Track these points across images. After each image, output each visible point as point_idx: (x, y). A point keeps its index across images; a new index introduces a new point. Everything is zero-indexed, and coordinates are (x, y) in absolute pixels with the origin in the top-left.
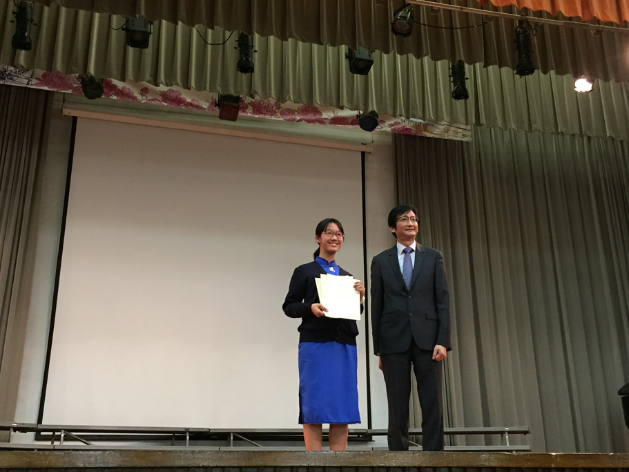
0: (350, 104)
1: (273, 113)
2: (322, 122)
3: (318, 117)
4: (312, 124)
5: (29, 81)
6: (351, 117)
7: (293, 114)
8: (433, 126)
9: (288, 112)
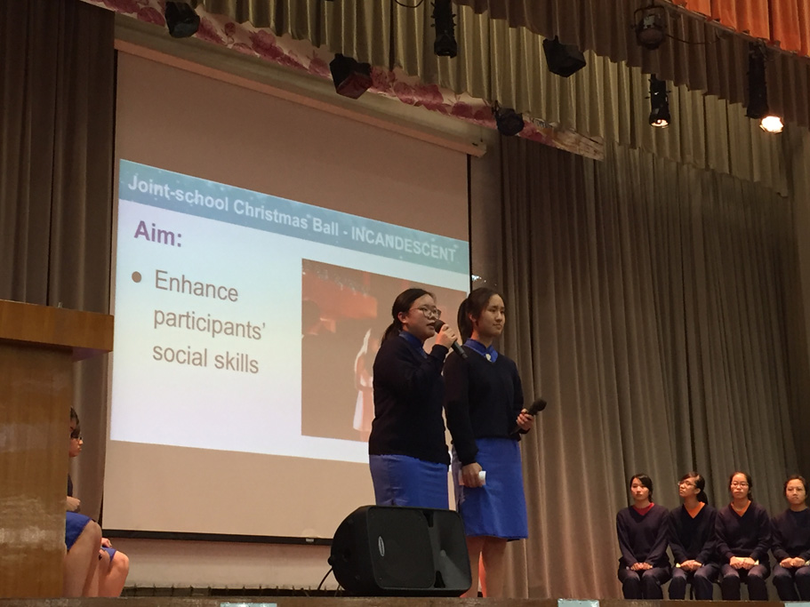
1: (386, 88)
2: (442, 109)
3: (438, 101)
4: (432, 111)
6: (476, 107)
7: (409, 93)
8: (564, 132)
9: (403, 88)
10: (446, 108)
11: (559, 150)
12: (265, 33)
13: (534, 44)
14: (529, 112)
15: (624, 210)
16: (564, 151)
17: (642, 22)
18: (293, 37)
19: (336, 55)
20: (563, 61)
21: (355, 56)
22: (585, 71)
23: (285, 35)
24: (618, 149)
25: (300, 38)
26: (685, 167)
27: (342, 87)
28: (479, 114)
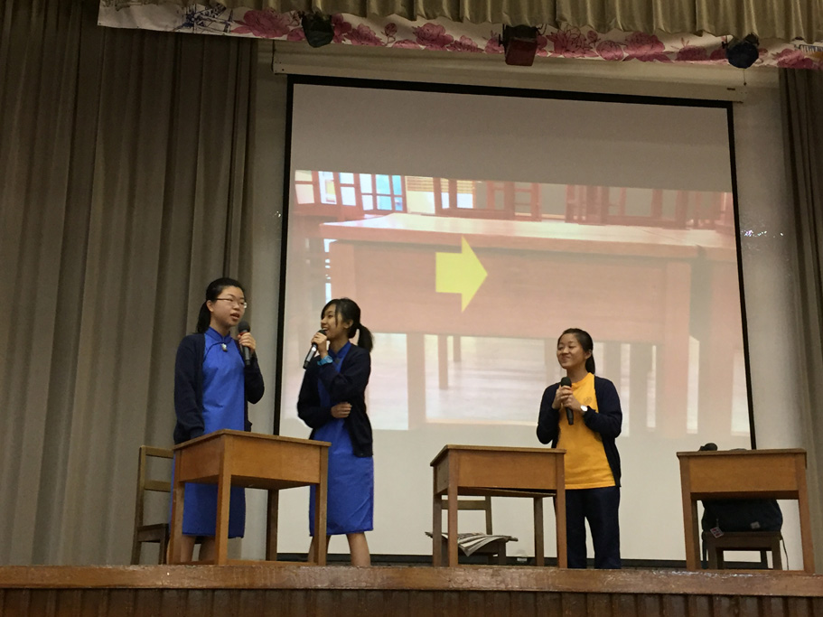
0: (713, 27)
1: (585, 49)
2: (663, 58)
3: (657, 50)
4: (648, 62)
5: (227, 27)
6: (711, 47)
7: (616, 49)
9: (609, 46)
10: (669, 56)
12: (433, 25)
28: (716, 54)
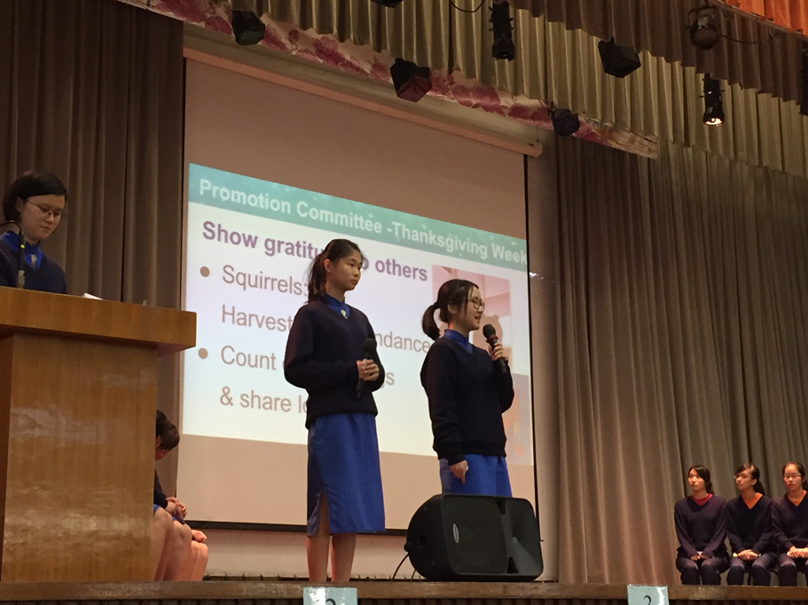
1: (445, 91)
2: (499, 110)
3: (495, 103)
4: (489, 113)
5: (149, 1)
6: (532, 109)
7: (468, 95)
8: (618, 131)
9: (461, 91)
10: (504, 110)
11: (614, 149)
12: (328, 39)
13: (589, 45)
14: (584, 113)
15: (679, 208)
16: (619, 150)
17: (696, 22)
18: (355, 43)
19: (397, 60)
20: (618, 62)
21: (415, 60)
22: (639, 71)
23: (347, 41)
24: (672, 149)
25: (362, 43)
26: (738, 165)
27: (403, 91)
28: (535, 115)
